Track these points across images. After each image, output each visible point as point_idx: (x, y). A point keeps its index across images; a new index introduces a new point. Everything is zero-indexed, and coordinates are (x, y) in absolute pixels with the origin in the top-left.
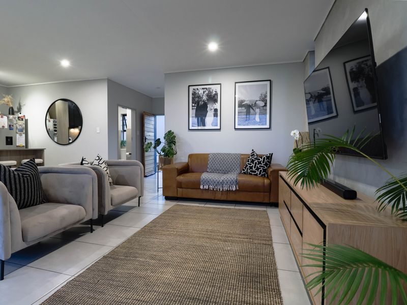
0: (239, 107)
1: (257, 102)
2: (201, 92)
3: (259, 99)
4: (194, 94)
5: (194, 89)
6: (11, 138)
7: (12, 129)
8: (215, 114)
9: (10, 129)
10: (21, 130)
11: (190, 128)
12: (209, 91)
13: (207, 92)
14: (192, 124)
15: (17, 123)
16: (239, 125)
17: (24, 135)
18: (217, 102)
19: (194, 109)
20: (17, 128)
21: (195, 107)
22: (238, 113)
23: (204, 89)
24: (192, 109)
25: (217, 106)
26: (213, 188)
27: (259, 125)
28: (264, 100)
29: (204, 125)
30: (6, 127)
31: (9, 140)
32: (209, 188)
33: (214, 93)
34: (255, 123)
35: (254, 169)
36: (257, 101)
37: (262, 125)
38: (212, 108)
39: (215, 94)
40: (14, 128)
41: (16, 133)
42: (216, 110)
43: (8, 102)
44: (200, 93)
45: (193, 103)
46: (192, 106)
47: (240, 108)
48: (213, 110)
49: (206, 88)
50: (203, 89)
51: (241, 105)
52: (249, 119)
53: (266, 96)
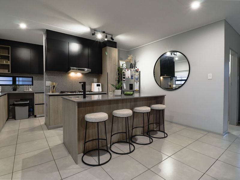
6: (132, 84)
7: (133, 79)
9: (132, 79)
10: (137, 79)
15: (135, 74)
17: (138, 83)
20: (135, 78)
30: (130, 77)
31: (131, 86)
40: (134, 77)
41: (135, 81)
43: (130, 60)
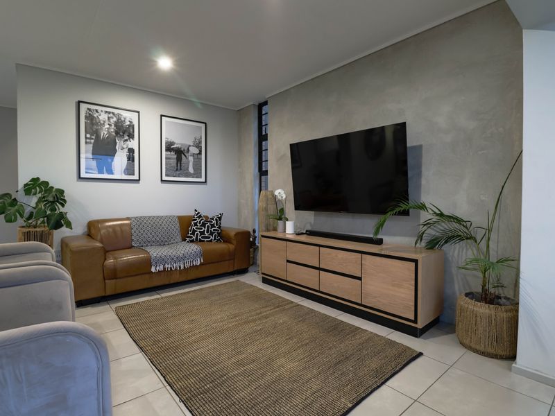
0: (167, 150)
1: (190, 148)
2: (103, 117)
3: (192, 144)
4: (90, 117)
5: (89, 110)
8: (129, 155)
11: (82, 176)
12: (119, 119)
13: (115, 119)
14: (86, 169)
16: (167, 175)
18: (133, 138)
19: (90, 143)
21: (93, 141)
22: (166, 158)
23: (109, 113)
24: (86, 143)
25: (133, 144)
26: (171, 268)
27: (193, 177)
28: (198, 146)
29: (111, 172)
32: (164, 268)
33: (128, 123)
34: (188, 175)
35: (207, 235)
36: (190, 146)
37: (197, 177)
38: (125, 146)
39: (129, 126)
42: (131, 151)
44: (101, 118)
45: (86, 132)
46: (86, 138)
47: (169, 153)
48: (127, 150)
49: (113, 113)
50: (106, 112)
51: (169, 149)
52: (181, 169)
53: (200, 142)
